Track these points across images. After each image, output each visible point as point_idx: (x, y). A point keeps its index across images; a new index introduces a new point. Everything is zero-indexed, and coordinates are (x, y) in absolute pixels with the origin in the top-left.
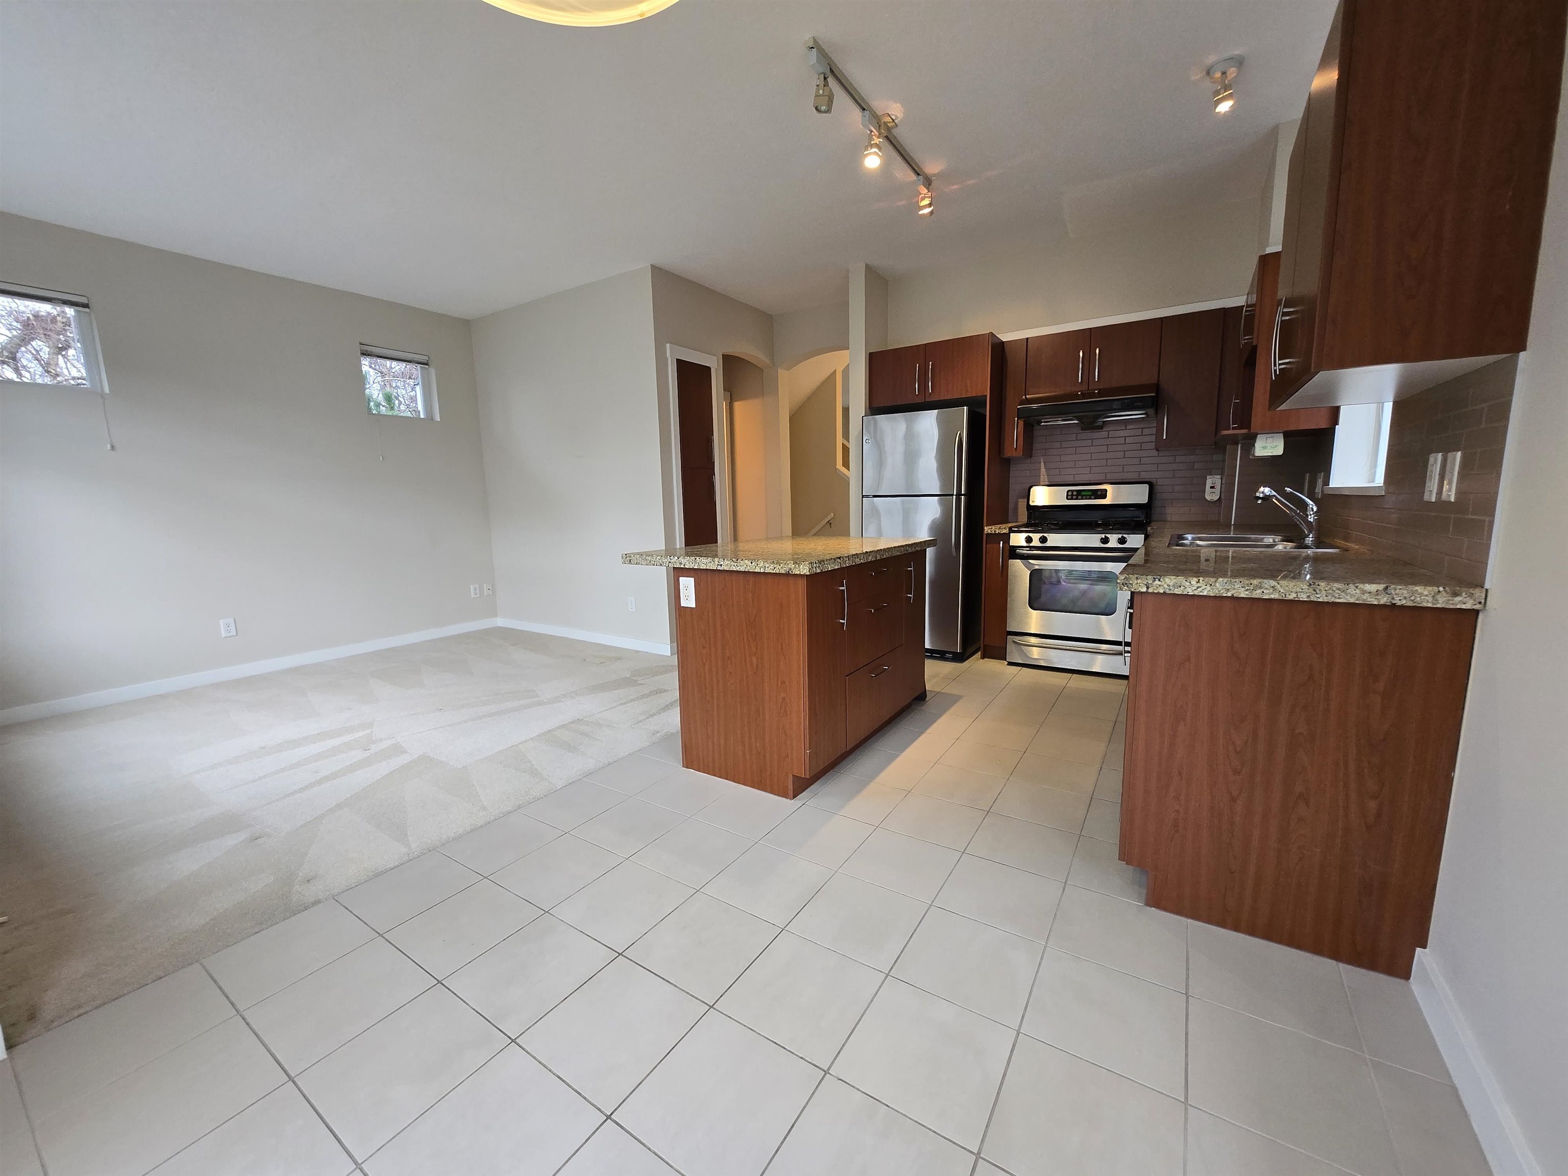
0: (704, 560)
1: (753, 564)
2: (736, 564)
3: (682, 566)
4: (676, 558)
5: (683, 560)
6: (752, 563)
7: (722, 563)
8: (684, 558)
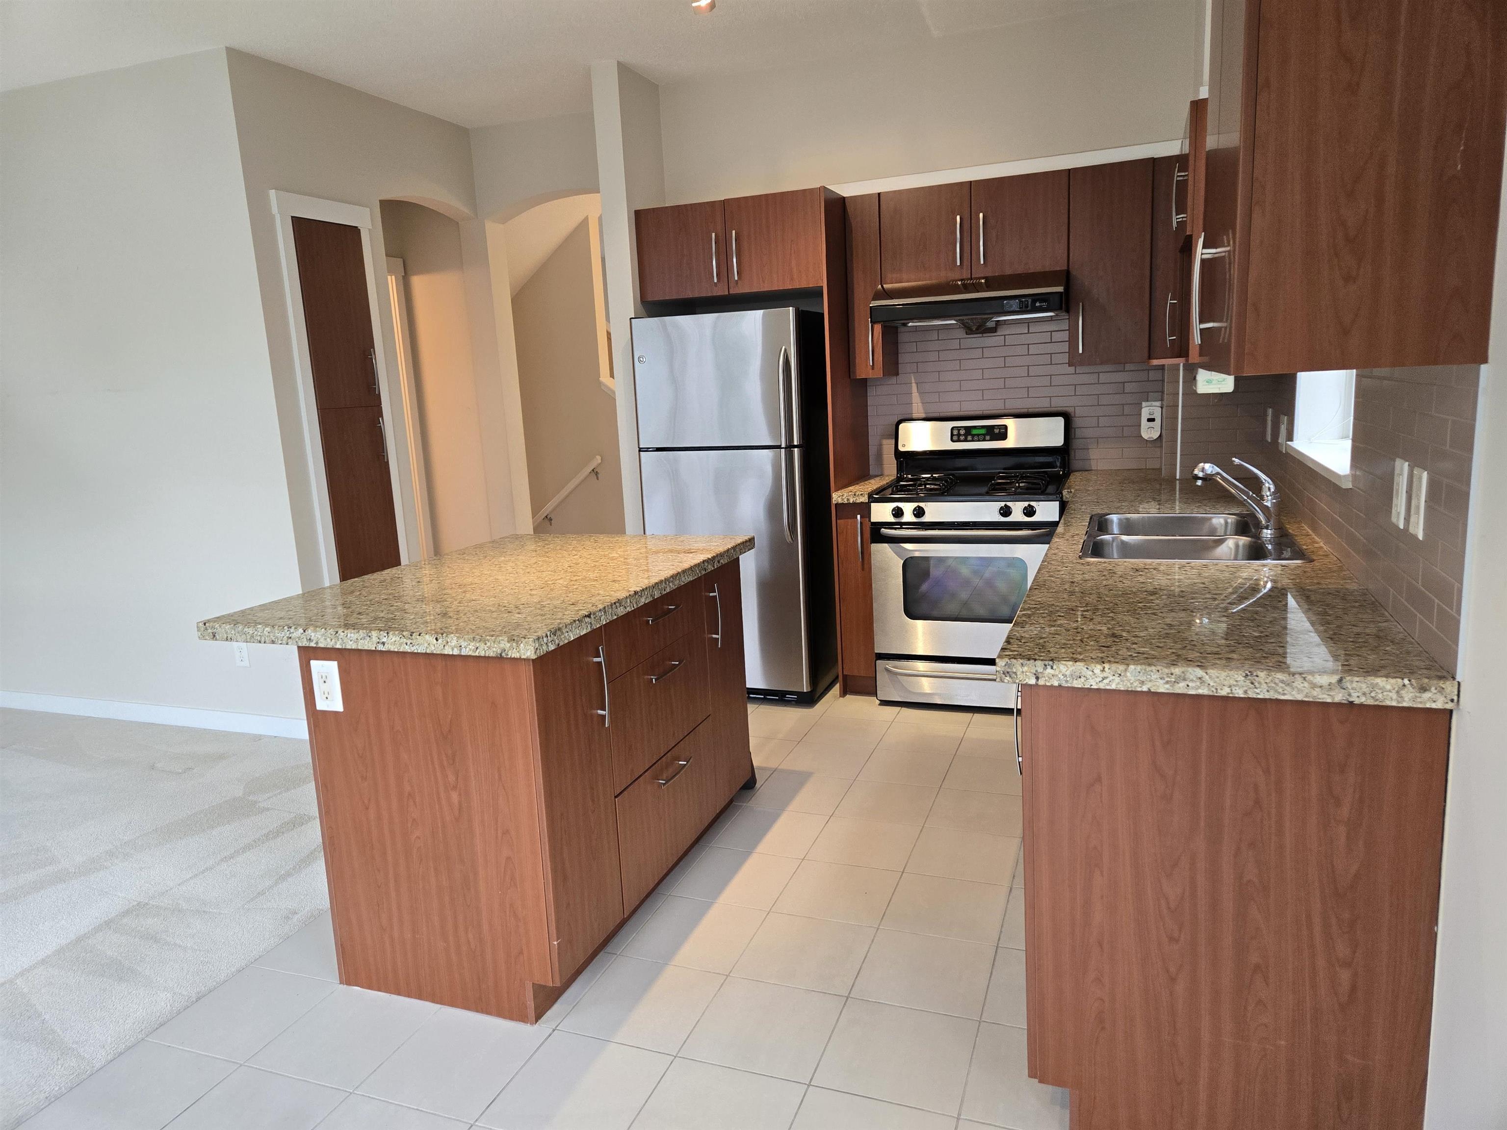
0: (352, 635)
1: (440, 641)
2: (411, 641)
3: (313, 644)
4: (301, 631)
5: (313, 634)
6: (437, 639)
7: (384, 640)
8: (315, 631)
